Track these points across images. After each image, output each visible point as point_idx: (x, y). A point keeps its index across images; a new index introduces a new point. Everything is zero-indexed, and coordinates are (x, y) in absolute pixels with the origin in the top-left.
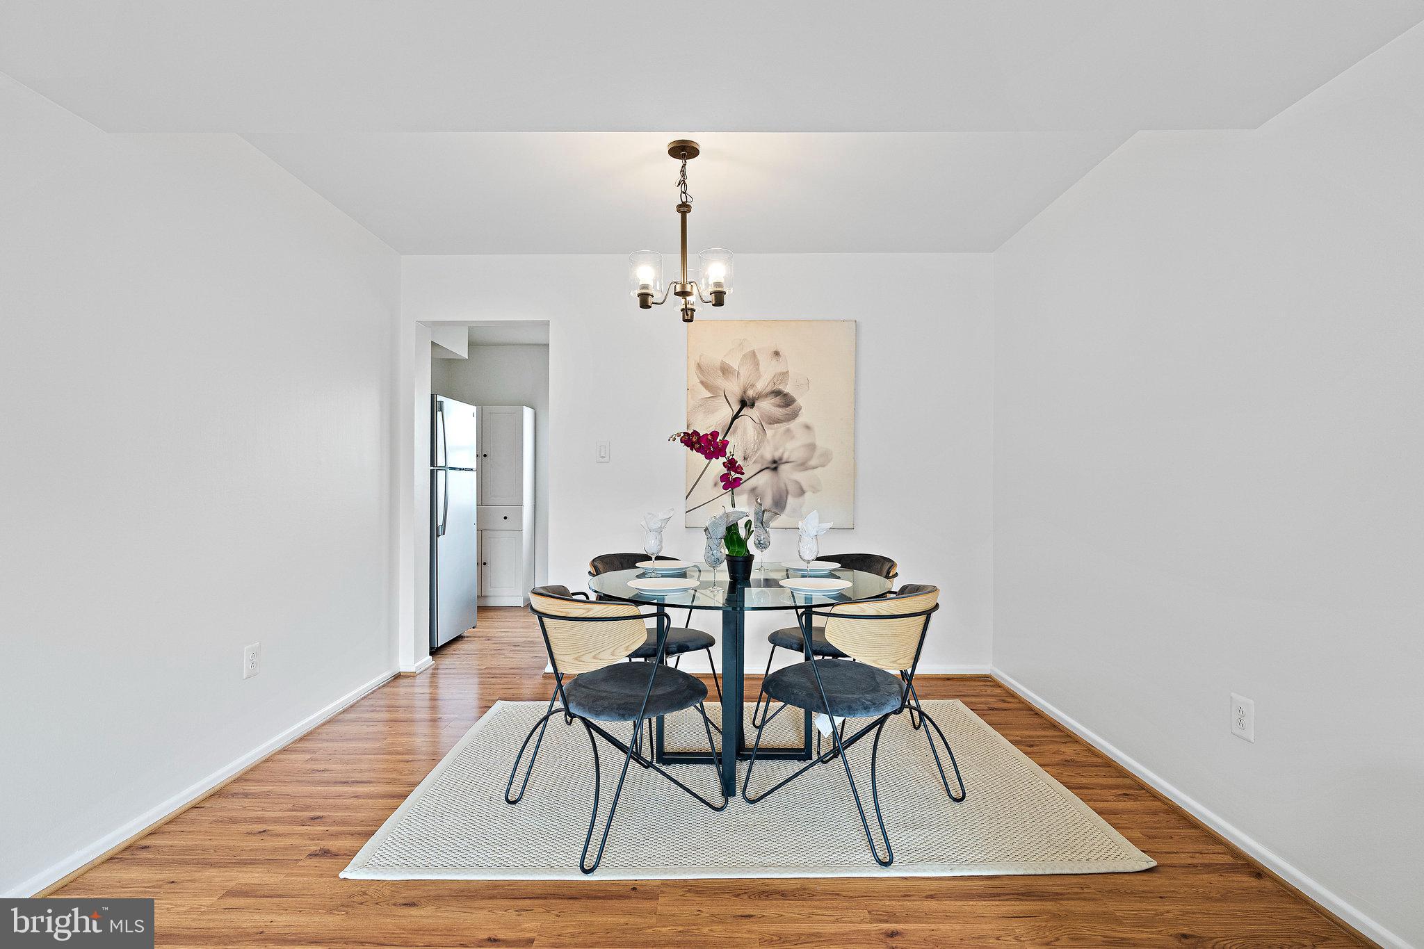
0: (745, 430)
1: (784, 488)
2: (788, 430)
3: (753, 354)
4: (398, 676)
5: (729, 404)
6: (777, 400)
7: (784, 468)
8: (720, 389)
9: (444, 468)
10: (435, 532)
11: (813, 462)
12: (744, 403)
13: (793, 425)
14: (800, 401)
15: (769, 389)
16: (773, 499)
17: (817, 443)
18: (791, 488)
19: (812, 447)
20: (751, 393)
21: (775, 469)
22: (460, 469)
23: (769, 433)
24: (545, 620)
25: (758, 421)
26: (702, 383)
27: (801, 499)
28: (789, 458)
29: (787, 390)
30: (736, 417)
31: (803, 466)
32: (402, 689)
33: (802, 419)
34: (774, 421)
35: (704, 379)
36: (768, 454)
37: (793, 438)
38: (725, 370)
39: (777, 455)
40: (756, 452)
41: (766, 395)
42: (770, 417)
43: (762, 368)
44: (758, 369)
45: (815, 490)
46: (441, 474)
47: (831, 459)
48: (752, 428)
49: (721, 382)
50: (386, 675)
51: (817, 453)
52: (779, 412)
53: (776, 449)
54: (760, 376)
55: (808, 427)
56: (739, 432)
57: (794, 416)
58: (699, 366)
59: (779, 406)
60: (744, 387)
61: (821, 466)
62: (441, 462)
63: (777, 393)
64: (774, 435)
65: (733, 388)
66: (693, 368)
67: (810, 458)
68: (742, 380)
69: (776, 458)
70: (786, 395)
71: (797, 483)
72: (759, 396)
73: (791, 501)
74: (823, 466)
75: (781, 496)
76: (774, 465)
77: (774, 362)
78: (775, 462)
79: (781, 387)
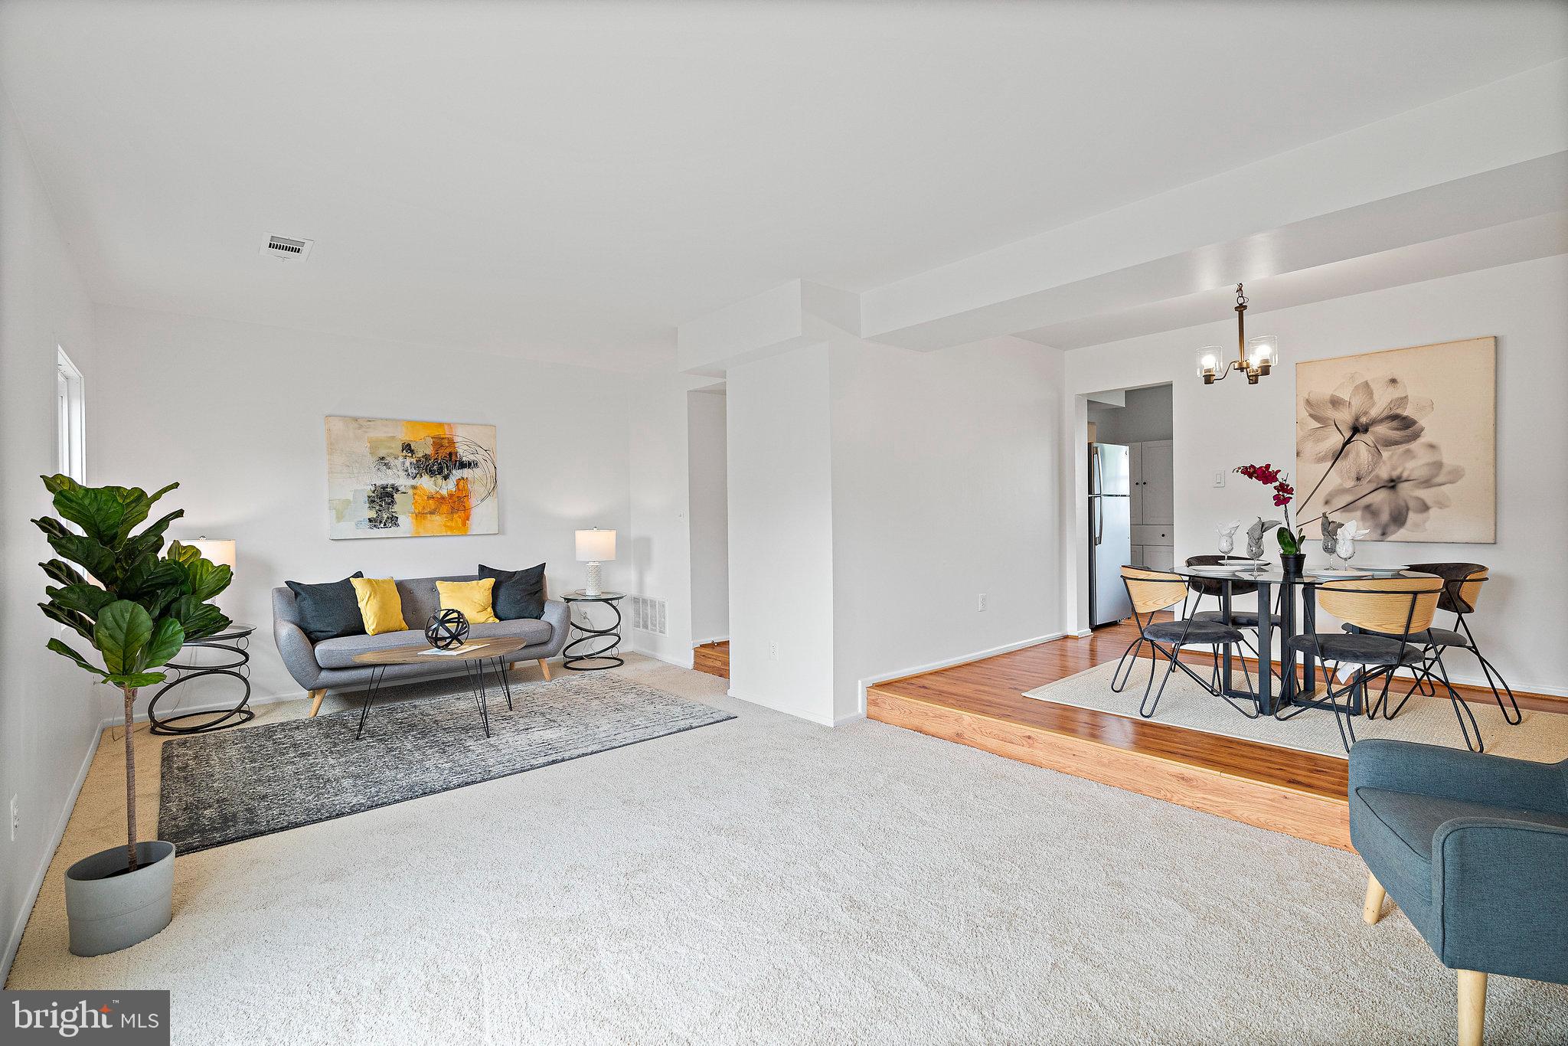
0: (1358, 453)
1: (1403, 504)
2: (1408, 451)
3: (1366, 385)
4: (1066, 637)
5: (1340, 432)
6: (1395, 424)
7: (1404, 488)
8: (1331, 419)
9: (1100, 495)
10: (1093, 541)
11: (1439, 479)
12: (1357, 429)
13: (1413, 446)
14: (1422, 422)
15: (1385, 414)
16: (1391, 515)
17: (1445, 461)
18: (1412, 504)
19: (1438, 465)
20: (1364, 420)
21: (1393, 487)
22: (1117, 496)
23: (1385, 454)
24: (1127, 581)
25: (1372, 445)
26: (1311, 416)
27: (1425, 515)
28: (1409, 477)
29: (1407, 412)
30: (1348, 442)
31: (1427, 483)
32: (1070, 644)
33: (1425, 438)
34: (1390, 443)
35: (1312, 412)
36: (1384, 473)
37: (1414, 457)
38: (1336, 402)
39: (1395, 474)
40: (1370, 472)
41: (1382, 421)
42: (1386, 441)
43: (1376, 397)
44: (1372, 398)
45: (1441, 505)
46: (1097, 500)
47: (1463, 475)
48: (1365, 451)
49: (1331, 413)
50: (1057, 634)
51: (1444, 470)
52: (1396, 435)
53: (1394, 469)
54: (1373, 404)
55: (1432, 447)
56: (1351, 456)
57: (1416, 436)
58: (1308, 402)
59: (1397, 429)
60: (1356, 414)
61: (1450, 483)
62: (1097, 491)
63: (1394, 417)
64: (1391, 457)
65: (1345, 417)
66: (1302, 403)
67: (1437, 475)
68: (1353, 411)
69: (1394, 478)
70: (1405, 418)
71: (1418, 498)
72: (1374, 422)
73: (1412, 517)
74: (1451, 482)
75: (1400, 513)
76: (1392, 484)
77: (1391, 389)
78: (1392, 481)
79: (1399, 411)
